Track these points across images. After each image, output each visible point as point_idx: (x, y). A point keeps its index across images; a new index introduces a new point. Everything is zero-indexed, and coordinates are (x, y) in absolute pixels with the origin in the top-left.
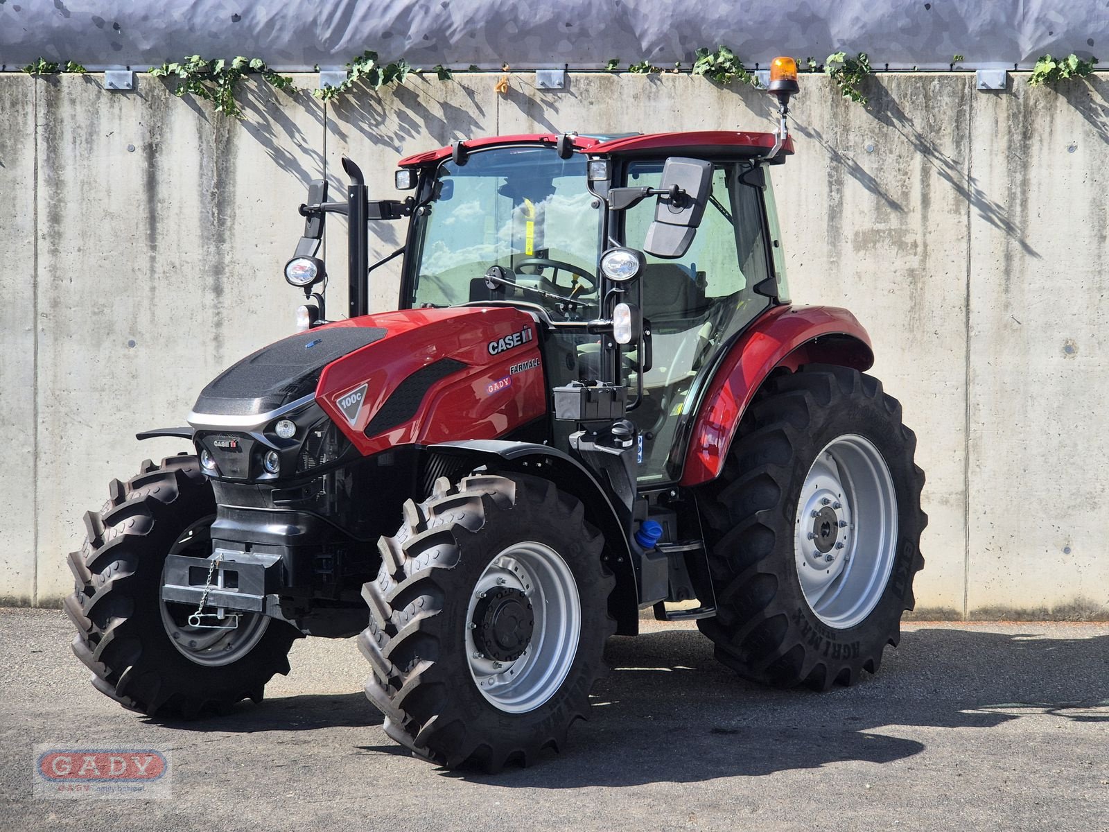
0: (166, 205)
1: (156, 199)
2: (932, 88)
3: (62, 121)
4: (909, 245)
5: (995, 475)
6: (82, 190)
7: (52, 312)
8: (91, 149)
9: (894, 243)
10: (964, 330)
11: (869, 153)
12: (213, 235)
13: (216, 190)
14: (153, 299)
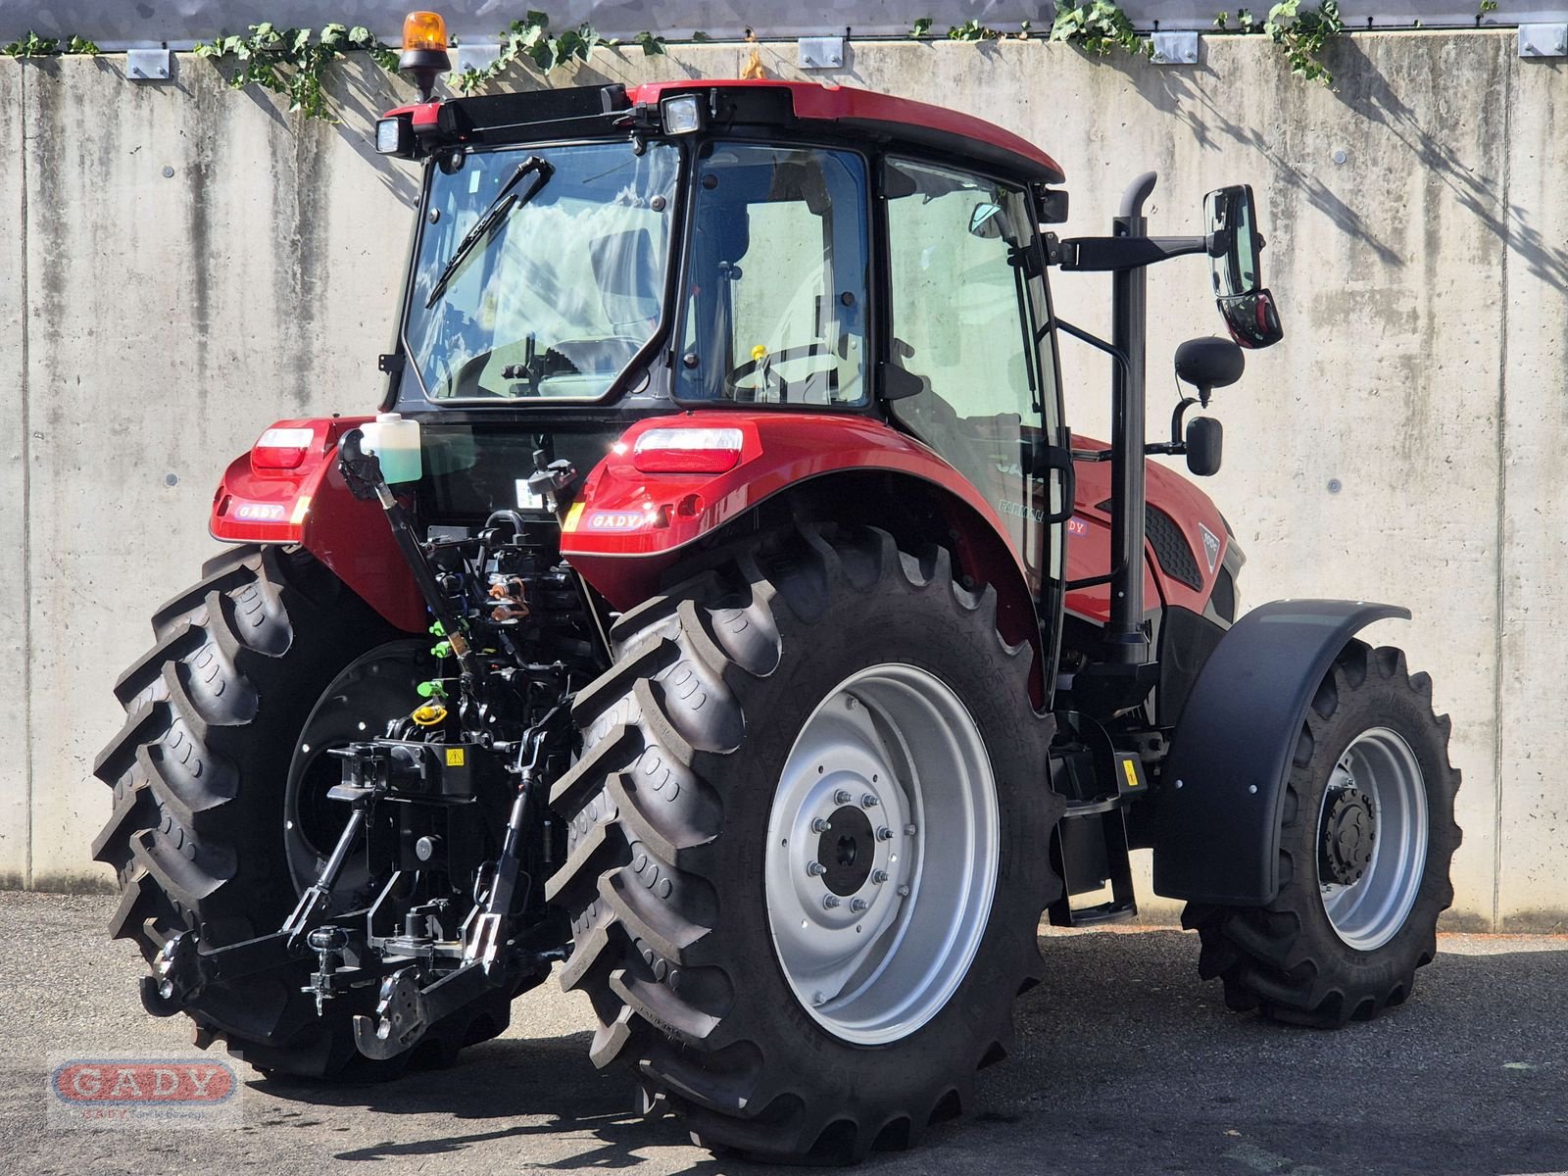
0: (221, 260)
1: (207, 252)
2: (1444, 55)
3: (63, 130)
4: (1405, 316)
5: (1545, 694)
6: (95, 235)
7: (51, 430)
8: (108, 173)
9: (1378, 313)
10: (1495, 455)
11: (1339, 165)
12: (295, 308)
13: (298, 237)
14: (203, 410)
